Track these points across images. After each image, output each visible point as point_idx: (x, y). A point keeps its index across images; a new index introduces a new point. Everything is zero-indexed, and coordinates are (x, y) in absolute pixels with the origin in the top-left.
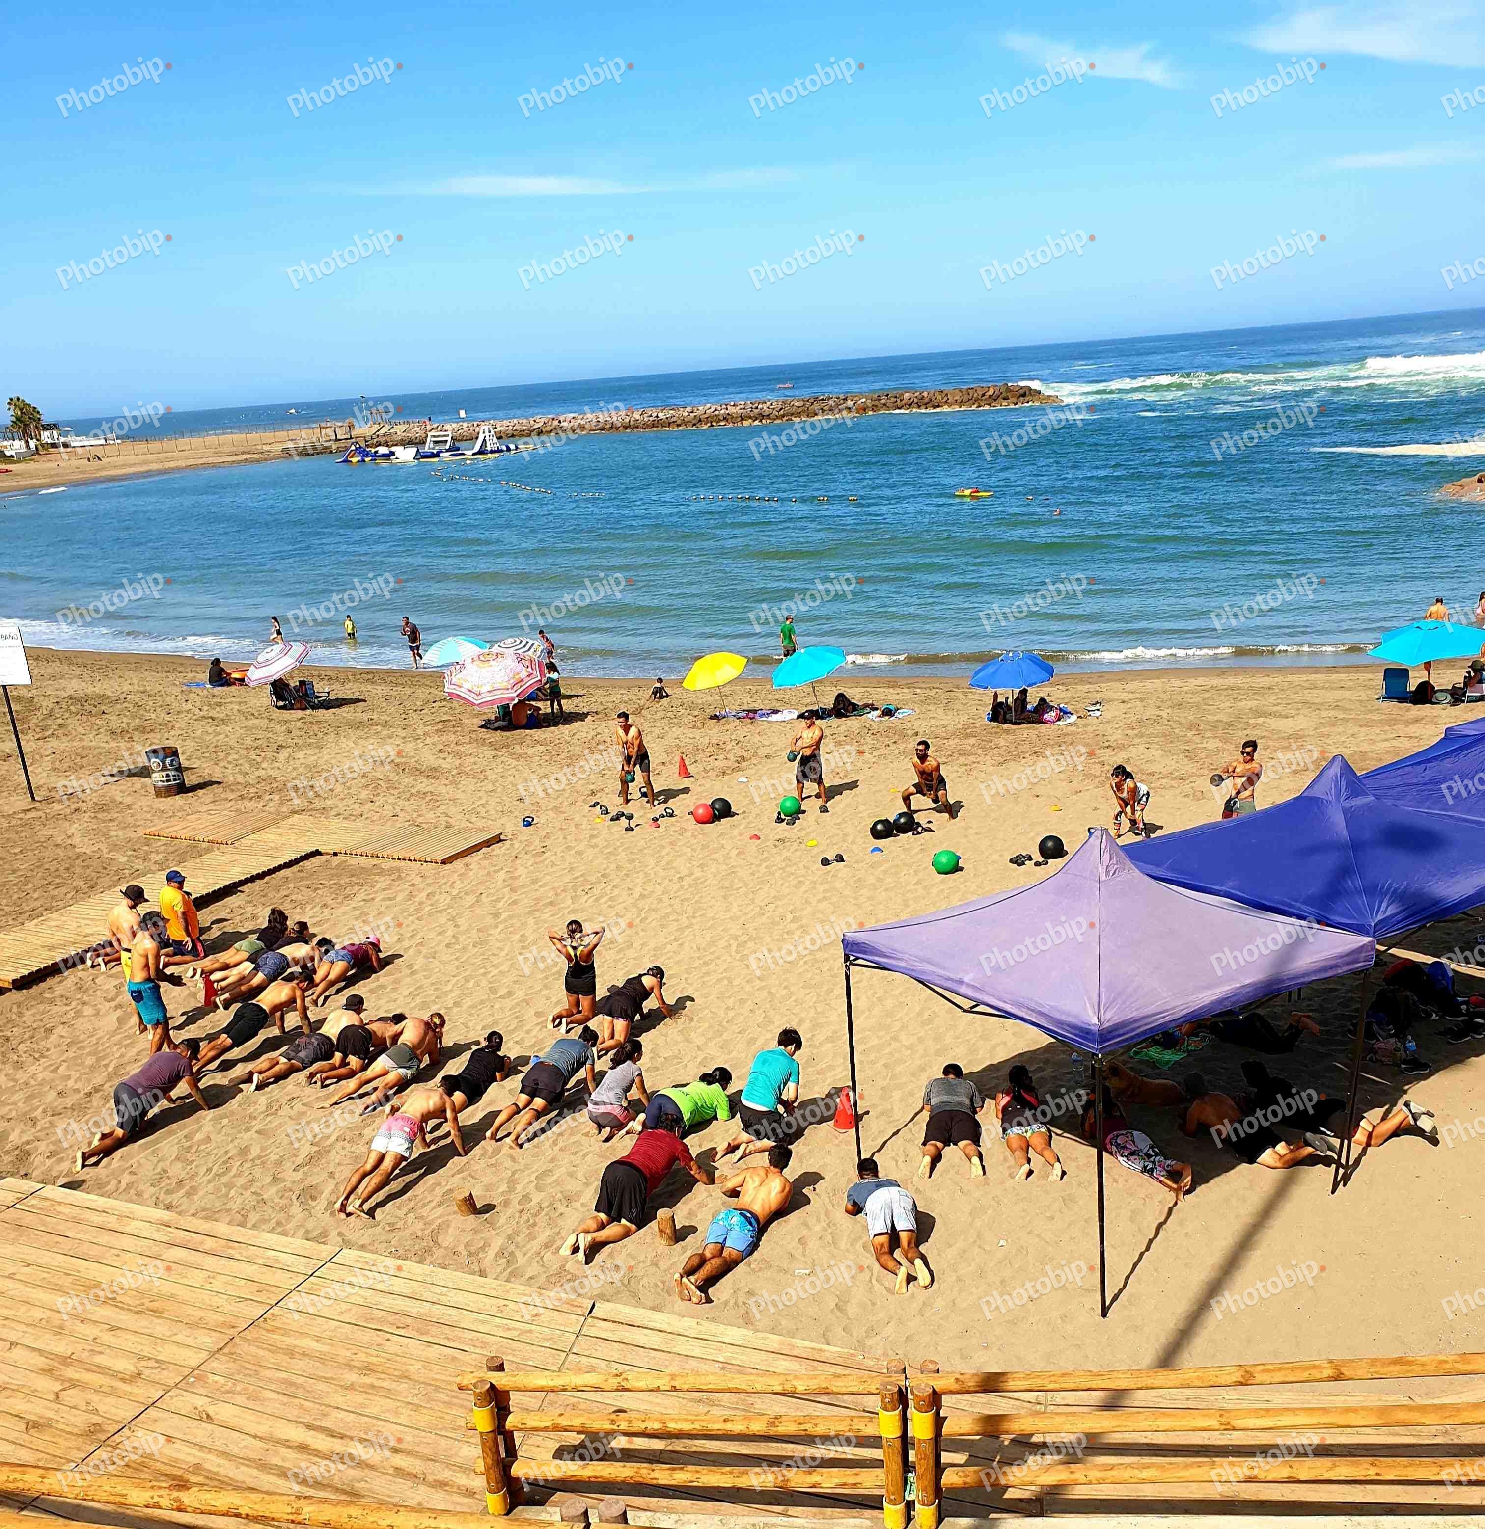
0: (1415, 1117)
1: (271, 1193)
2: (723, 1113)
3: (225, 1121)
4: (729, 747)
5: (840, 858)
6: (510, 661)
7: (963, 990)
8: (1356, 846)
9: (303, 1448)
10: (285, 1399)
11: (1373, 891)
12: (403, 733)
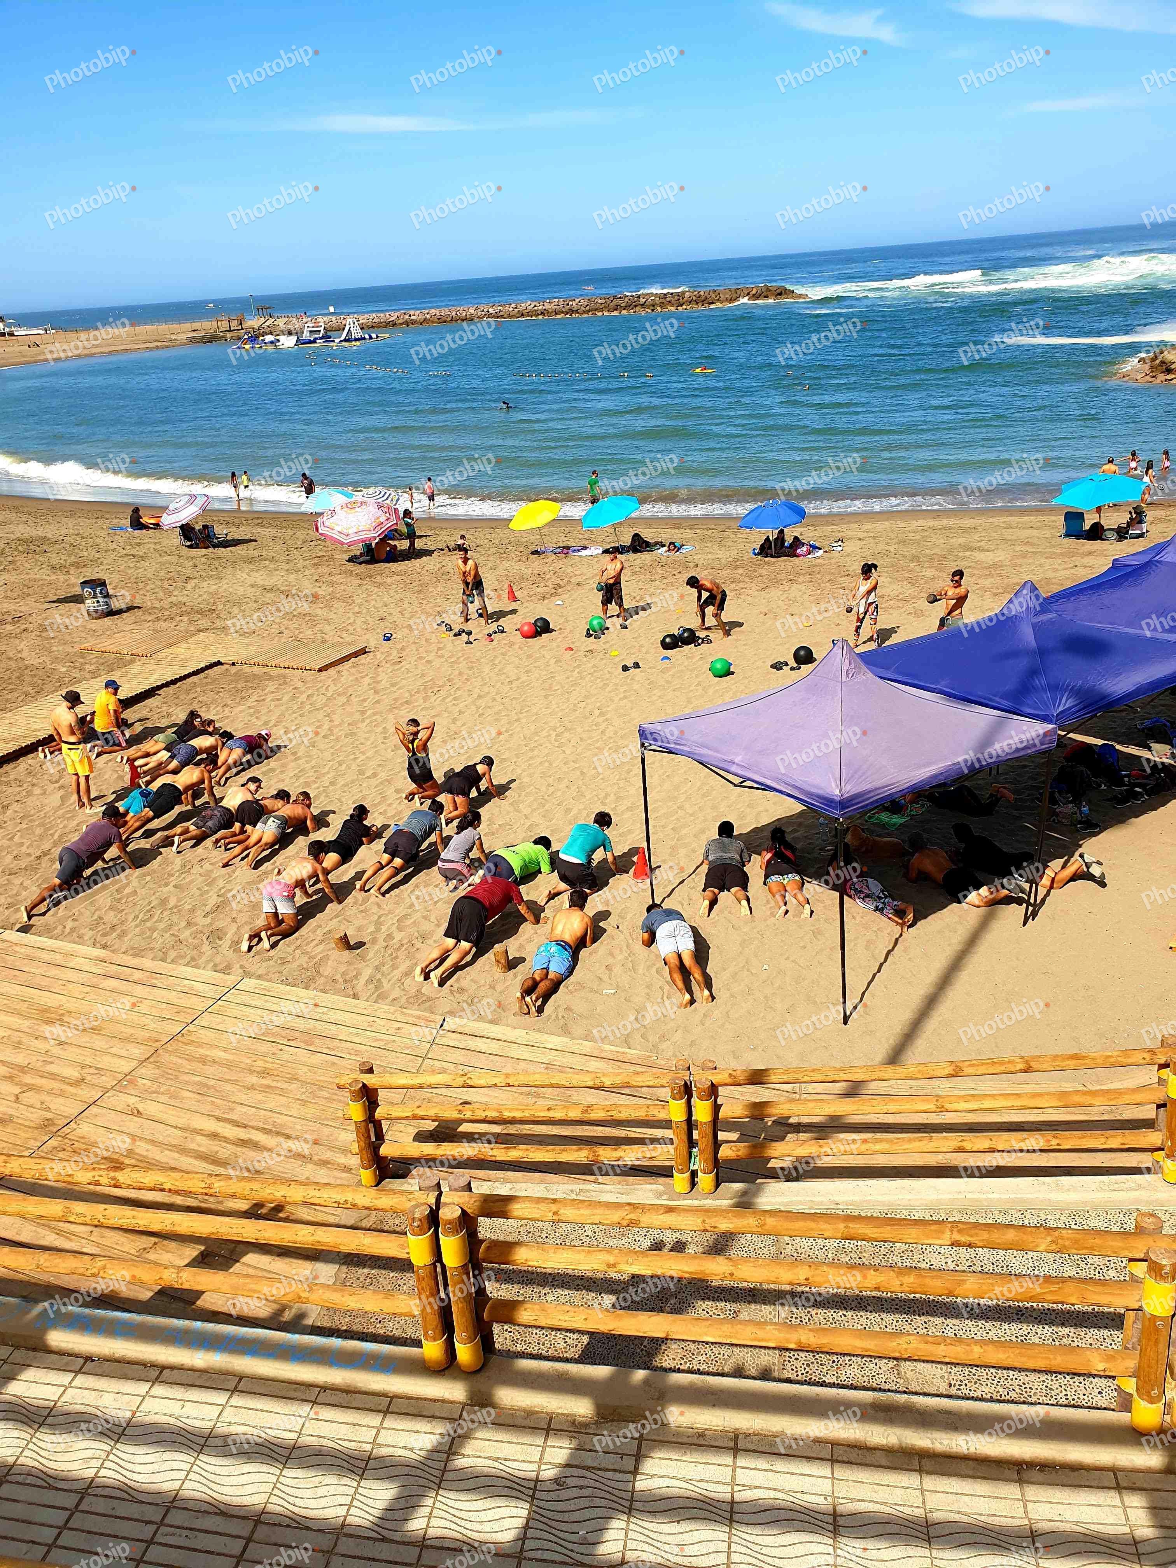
0: (1088, 865)
1: (186, 934)
2: (545, 867)
3: (148, 878)
4: (548, 576)
5: (637, 665)
6: (372, 509)
7: (733, 769)
8: (1042, 652)
9: (214, 1136)
10: (199, 1097)
11: (1055, 688)
12: (287, 567)
